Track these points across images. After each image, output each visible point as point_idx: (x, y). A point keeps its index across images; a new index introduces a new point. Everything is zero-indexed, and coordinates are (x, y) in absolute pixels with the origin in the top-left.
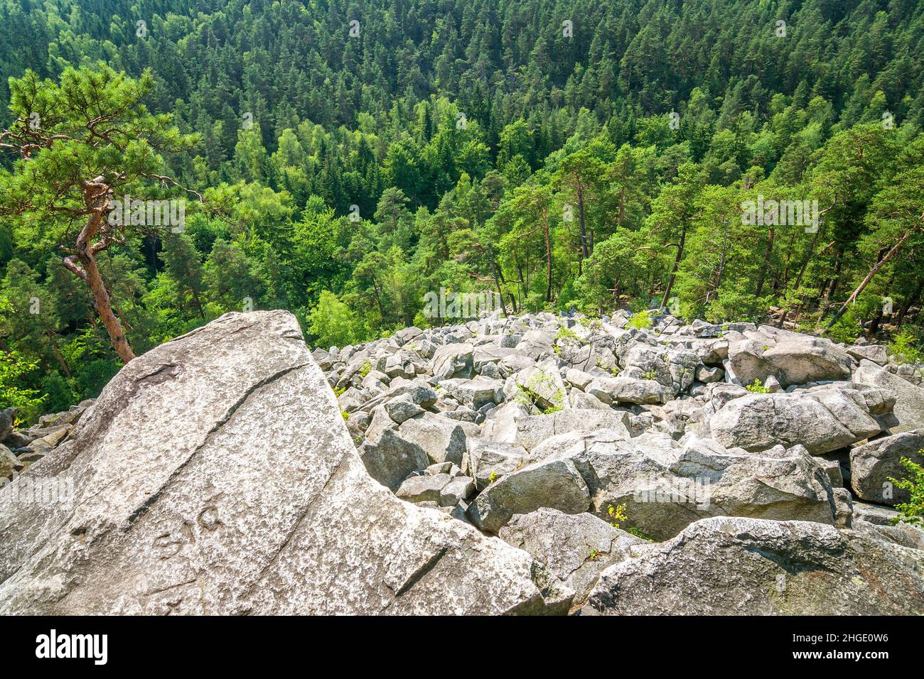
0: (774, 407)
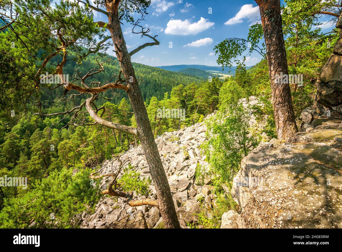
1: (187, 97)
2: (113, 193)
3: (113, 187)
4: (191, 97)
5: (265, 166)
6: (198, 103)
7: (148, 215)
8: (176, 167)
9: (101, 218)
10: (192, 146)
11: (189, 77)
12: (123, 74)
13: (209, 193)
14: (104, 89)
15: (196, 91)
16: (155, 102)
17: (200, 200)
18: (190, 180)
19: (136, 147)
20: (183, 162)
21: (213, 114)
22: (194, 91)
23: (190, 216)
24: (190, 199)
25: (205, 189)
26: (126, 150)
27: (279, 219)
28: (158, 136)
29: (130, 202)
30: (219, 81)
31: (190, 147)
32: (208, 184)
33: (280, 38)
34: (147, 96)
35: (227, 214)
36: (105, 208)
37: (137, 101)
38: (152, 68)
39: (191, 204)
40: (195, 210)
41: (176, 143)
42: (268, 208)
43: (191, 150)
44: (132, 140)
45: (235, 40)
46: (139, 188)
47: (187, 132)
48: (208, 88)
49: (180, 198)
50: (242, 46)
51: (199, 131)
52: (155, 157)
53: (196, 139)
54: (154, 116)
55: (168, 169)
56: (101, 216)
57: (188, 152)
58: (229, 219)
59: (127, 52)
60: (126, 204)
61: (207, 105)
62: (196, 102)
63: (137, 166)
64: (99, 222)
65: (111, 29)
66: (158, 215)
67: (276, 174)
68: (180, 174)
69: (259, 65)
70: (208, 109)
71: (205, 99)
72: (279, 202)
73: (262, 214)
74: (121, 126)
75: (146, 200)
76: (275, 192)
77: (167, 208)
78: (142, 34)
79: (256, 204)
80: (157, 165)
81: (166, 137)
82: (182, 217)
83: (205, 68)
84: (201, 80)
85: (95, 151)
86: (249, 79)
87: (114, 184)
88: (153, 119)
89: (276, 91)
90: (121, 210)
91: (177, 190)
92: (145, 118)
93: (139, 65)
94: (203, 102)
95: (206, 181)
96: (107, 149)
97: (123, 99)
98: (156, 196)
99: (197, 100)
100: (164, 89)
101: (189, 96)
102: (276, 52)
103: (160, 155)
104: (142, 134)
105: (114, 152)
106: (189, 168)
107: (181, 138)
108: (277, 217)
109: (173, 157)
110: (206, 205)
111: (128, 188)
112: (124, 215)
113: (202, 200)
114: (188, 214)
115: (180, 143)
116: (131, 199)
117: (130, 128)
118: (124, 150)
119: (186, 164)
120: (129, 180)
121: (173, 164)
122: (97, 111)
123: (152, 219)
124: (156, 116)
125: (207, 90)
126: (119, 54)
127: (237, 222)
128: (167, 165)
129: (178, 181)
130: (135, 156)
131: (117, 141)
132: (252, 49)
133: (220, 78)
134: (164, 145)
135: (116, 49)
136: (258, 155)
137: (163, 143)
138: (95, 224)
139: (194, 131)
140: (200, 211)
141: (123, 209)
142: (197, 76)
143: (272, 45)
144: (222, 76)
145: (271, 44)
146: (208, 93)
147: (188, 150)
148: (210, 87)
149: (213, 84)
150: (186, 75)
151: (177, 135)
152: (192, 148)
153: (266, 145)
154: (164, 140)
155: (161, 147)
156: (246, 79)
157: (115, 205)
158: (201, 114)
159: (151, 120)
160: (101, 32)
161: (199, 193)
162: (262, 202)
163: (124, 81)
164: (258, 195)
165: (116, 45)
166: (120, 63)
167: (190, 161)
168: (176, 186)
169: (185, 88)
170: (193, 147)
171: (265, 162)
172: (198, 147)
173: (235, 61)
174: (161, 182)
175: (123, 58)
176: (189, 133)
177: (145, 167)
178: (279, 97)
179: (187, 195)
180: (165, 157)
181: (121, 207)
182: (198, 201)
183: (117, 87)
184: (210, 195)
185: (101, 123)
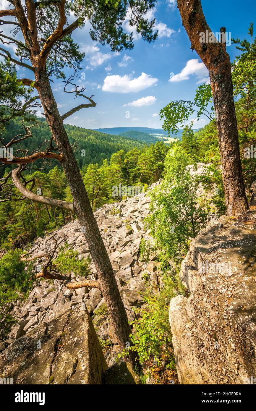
1: (129, 164)
2: (48, 276)
3: (48, 268)
4: (134, 164)
5: (215, 249)
6: (142, 171)
7: (88, 296)
8: (118, 243)
9: (35, 302)
10: (135, 219)
11: (131, 142)
12: (55, 141)
13: (155, 269)
14: (33, 158)
15: (139, 157)
16: (92, 171)
17: (145, 278)
18: (133, 256)
19: (72, 222)
20: (126, 237)
21: (158, 182)
22: (137, 157)
23: (134, 295)
24: (134, 276)
25: (151, 265)
26: (61, 226)
27: (230, 308)
28: (97, 209)
29: (68, 285)
30: (164, 146)
31: (133, 220)
32: (153, 260)
33: (231, 106)
34: (83, 163)
35: (175, 299)
36: (39, 292)
37: (72, 172)
38: (88, 130)
39: (135, 282)
40: (140, 288)
41: (118, 217)
42: (218, 296)
43: (135, 223)
44: (68, 214)
45: (181, 102)
46: (78, 268)
47: (129, 203)
48: (152, 154)
49: (124, 276)
50: (189, 109)
51: (143, 202)
52: (95, 234)
53: (139, 212)
54: (92, 186)
55: (110, 245)
56: (35, 300)
57: (131, 226)
58: (178, 305)
59: (59, 115)
60: (63, 286)
61: (151, 172)
62: (139, 169)
63: (75, 243)
64: (33, 307)
65: (39, 87)
66: (100, 296)
67: (227, 258)
68: (123, 250)
69: (208, 128)
70: (153, 177)
71: (148, 166)
72: (229, 290)
73: (212, 301)
74: (54, 201)
75: (86, 281)
76: (225, 278)
77: (110, 289)
78: (75, 93)
79: (206, 292)
80: (97, 243)
81: (106, 209)
82: (126, 297)
83: (148, 130)
84: (144, 144)
85: (25, 228)
86: (197, 143)
87: (49, 265)
88: (91, 190)
89: (226, 164)
90: (57, 293)
91: (120, 267)
92: (83, 192)
93: (73, 128)
94: (147, 170)
95: (151, 257)
96: (39, 225)
97: (55, 167)
98: (97, 275)
99: (140, 167)
100: (102, 156)
101: (131, 163)
102: (226, 122)
103: (100, 230)
104: (79, 209)
105: (47, 228)
106: (132, 243)
107: (123, 210)
108: (227, 306)
109: (115, 232)
110: (151, 282)
111: (65, 269)
112: (61, 298)
113: (147, 278)
114: (132, 294)
115: (122, 216)
116: (69, 281)
117: (65, 203)
118: (58, 226)
119: (129, 239)
120: (66, 260)
121: (115, 240)
122: (26, 183)
123: (93, 300)
124: (94, 186)
125: (151, 155)
126: (49, 117)
127: (186, 308)
128: (108, 241)
129: (121, 258)
130: (71, 232)
131: (49, 215)
132: (200, 113)
133: (165, 142)
134: (104, 219)
135: (46, 111)
136: (207, 236)
137: (103, 217)
138: (28, 309)
139: (137, 203)
140: (145, 289)
141: (59, 291)
142: (139, 140)
143: (223, 114)
144: (168, 139)
145: (221, 112)
146: (153, 159)
147: (131, 223)
148: (154, 152)
149: (157, 150)
150: (127, 139)
151: (119, 208)
152: (135, 222)
153: (216, 225)
154: (104, 213)
155: (101, 220)
156: (194, 144)
157: (50, 287)
158: (145, 183)
159: (89, 190)
160: (27, 93)
161: (144, 270)
162: (212, 290)
163: (57, 149)
164: (208, 282)
165: (45, 107)
166: (51, 128)
167: (134, 236)
168: (118, 263)
169: (126, 154)
170: (137, 220)
171: (215, 244)
172: (142, 220)
173: (181, 126)
174: (102, 261)
175: (54, 122)
176: (131, 204)
177: (83, 244)
178: (229, 171)
179: (130, 273)
180: (106, 232)
181: (57, 289)
182: (143, 279)
183: (48, 156)
184: (155, 272)
185: (31, 198)
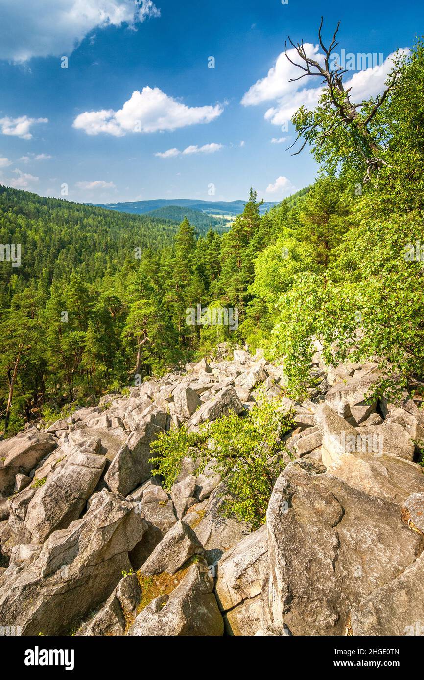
0: (57, 486)
150: (159, 221)
